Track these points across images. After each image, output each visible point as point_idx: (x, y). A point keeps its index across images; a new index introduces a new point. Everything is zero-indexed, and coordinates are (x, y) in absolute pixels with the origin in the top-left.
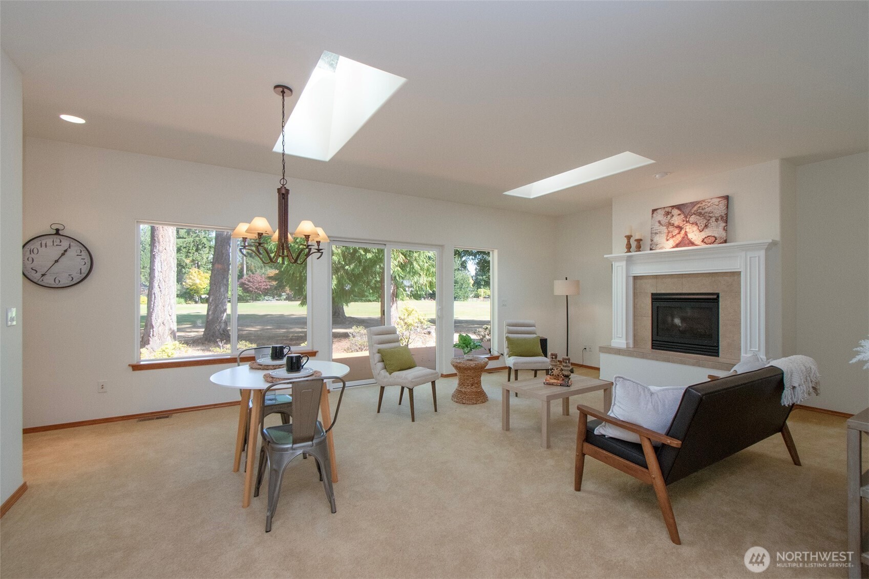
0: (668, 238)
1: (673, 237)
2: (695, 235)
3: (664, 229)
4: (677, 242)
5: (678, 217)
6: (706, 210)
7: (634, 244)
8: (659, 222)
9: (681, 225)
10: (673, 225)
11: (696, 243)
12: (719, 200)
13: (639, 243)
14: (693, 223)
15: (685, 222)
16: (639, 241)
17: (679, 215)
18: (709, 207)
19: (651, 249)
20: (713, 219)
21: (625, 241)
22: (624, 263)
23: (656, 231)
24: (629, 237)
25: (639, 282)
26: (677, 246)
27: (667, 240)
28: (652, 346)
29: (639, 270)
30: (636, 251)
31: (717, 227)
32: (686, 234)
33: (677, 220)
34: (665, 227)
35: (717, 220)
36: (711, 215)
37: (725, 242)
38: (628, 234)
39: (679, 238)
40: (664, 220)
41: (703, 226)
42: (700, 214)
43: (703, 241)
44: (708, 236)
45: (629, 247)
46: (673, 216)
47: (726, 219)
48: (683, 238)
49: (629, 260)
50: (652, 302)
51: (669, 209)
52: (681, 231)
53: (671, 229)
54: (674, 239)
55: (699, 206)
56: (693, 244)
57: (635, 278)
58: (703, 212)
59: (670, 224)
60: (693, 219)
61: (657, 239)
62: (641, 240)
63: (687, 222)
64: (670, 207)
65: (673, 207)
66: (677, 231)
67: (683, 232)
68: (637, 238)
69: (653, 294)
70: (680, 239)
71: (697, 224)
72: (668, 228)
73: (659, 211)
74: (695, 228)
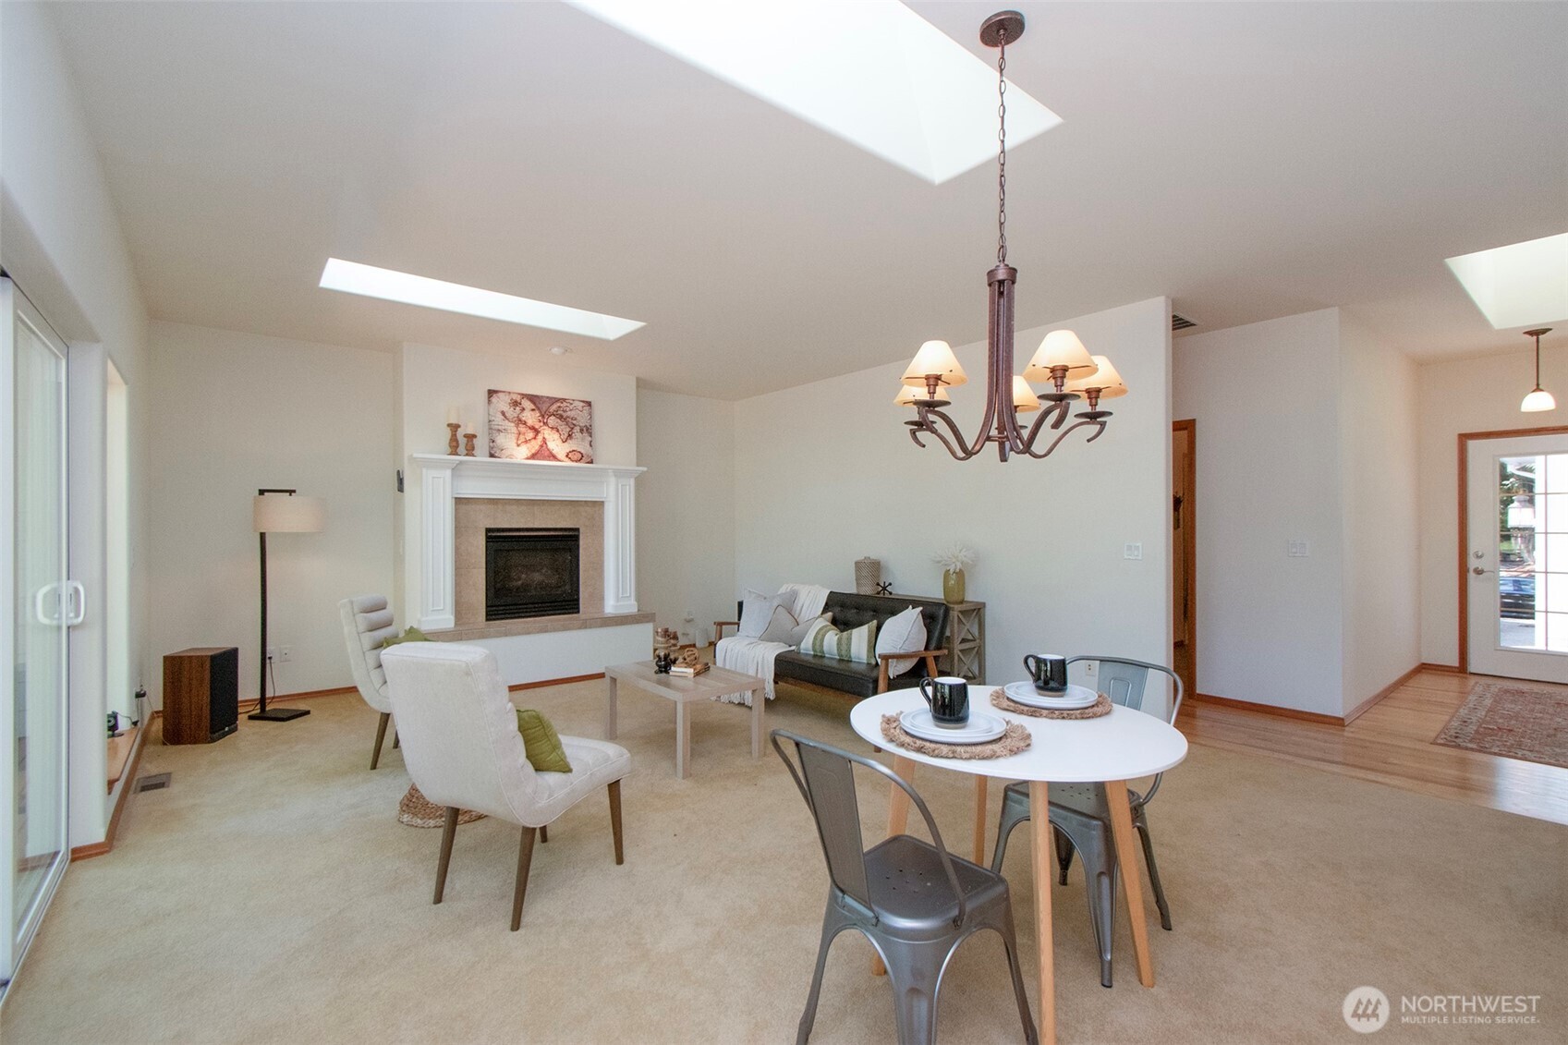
0: (519, 442)
1: (526, 442)
2: (556, 444)
3: (511, 427)
4: (533, 451)
5: (532, 413)
6: (569, 413)
7: (462, 441)
8: (503, 413)
9: (537, 427)
10: (525, 423)
11: (559, 457)
12: (582, 404)
13: (472, 441)
14: (552, 428)
15: (542, 424)
16: (471, 437)
17: (533, 410)
18: (571, 410)
19: (492, 456)
20: (577, 429)
21: (447, 433)
22: (448, 473)
23: (500, 428)
24: (454, 428)
25: (463, 508)
26: (533, 456)
27: (518, 445)
28: (487, 614)
29: (472, 489)
30: (467, 455)
31: (583, 440)
32: (544, 441)
33: (531, 417)
34: (513, 424)
35: (582, 431)
36: (574, 422)
37: (591, 462)
38: (453, 421)
39: (535, 445)
40: (511, 412)
41: (567, 435)
42: (561, 417)
43: (567, 456)
44: (574, 451)
45: (454, 447)
46: (524, 409)
47: (588, 430)
48: (542, 446)
49: (456, 470)
50: (487, 542)
51: (518, 398)
52: (537, 435)
53: (522, 428)
54: (528, 445)
55: (559, 404)
56: (554, 457)
57: (459, 501)
58: (565, 415)
59: (520, 421)
60: (552, 421)
61: (501, 440)
62: (474, 436)
63: (546, 424)
64: (519, 394)
65: (524, 396)
66: (530, 435)
67: (540, 437)
68: (470, 431)
69: (488, 530)
70: (537, 447)
71: (558, 431)
72: (517, 426)
73: (500, 394)
74: (556, 436)
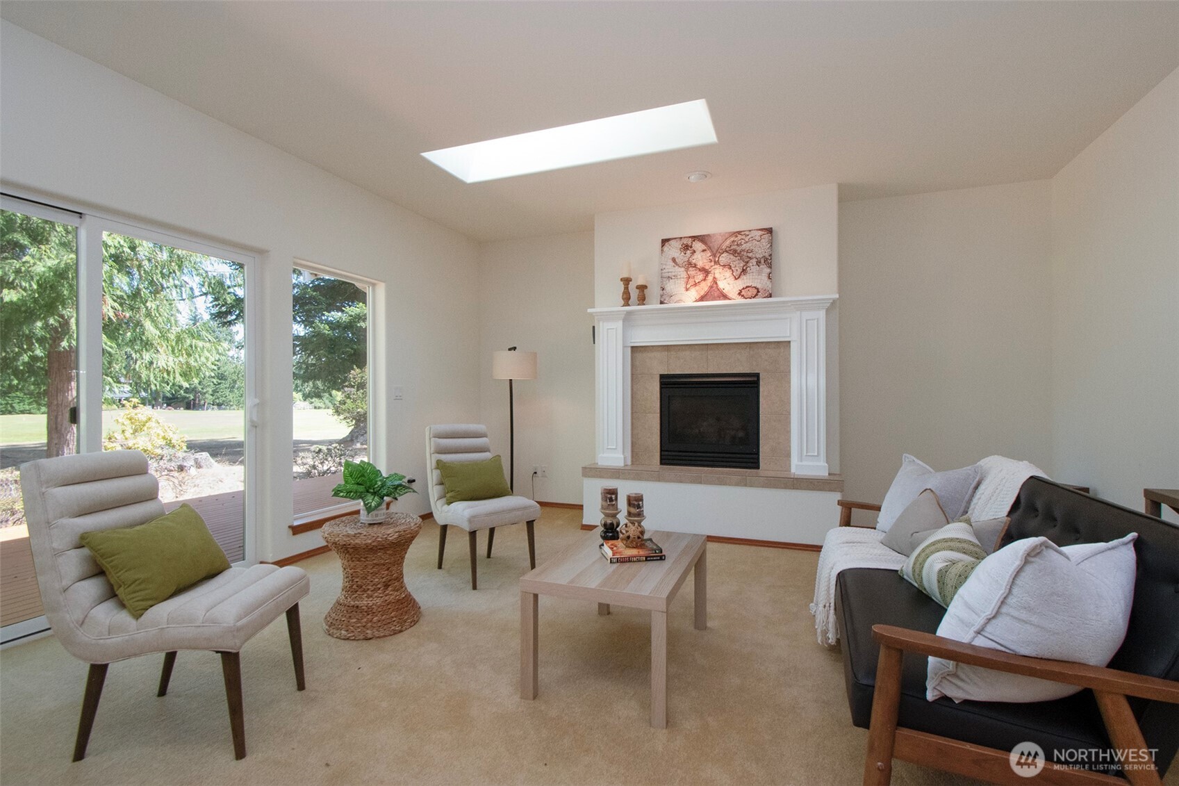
0: (688, 286)
1: (695, 285)
2: (728, 283)
3: (681, 272)
4: (702, 293)
5: (702, 253)
6: (744, 246)
7: (634, 293)
8: (674, 260)
9: (707, 267)
10: (695, 266)
11: (730, 295)
12: (761, 233)
13: (643, 291)
14: (724, 266)
15: (713, 264)
16: (642, 288)
17: (704, 251)
18: (747, 242)
19: (662, 303)
20: (754, 261)
21: (621, 287)
22: (620, 324)
23: (670, 274)
24: (627, 281)
25: (639, 356)
26: (702, 299)
27: (687, 290)
28: (661, 459)
29: (644, 337)
30: (639, 305)
31: (760, 273)
32: (715, 281)
33: (701, 259)
34: (683, 269)
35: (758, 263)
36: (750, 255)
37: (770, 296)
38: (626, 275)
39: (704, 287)
40: (681, 257)
41: (740, 271)
42: (735, 252)
43: (739, 294)
44: (747, 287)
45: (627, 299)
46: (694, 252)
47: (768, 261)
48: (711, 287)
49: (628, 319)
50: (661, 388)
51: (689, 242)
52: (707, 276)
53: (692, 272)
54: (697, 288)
55: (732, 239)
56: (725, 297)
57: (634, 349)
58: (739, 249)
59: (690, 265)
60: (724, 258)
61: (671, 286)
62: (646, 287)
63: (717, 263)
64: (690, 237)
65: (694, 238)
66: (700, 276)
67: (710, 278)
68: (641, 282)
69: (662, 376)
70: (706, 289)
71: (730, 268)
72: (687, 270)
73: (672, 242)
74: (728, 273)
